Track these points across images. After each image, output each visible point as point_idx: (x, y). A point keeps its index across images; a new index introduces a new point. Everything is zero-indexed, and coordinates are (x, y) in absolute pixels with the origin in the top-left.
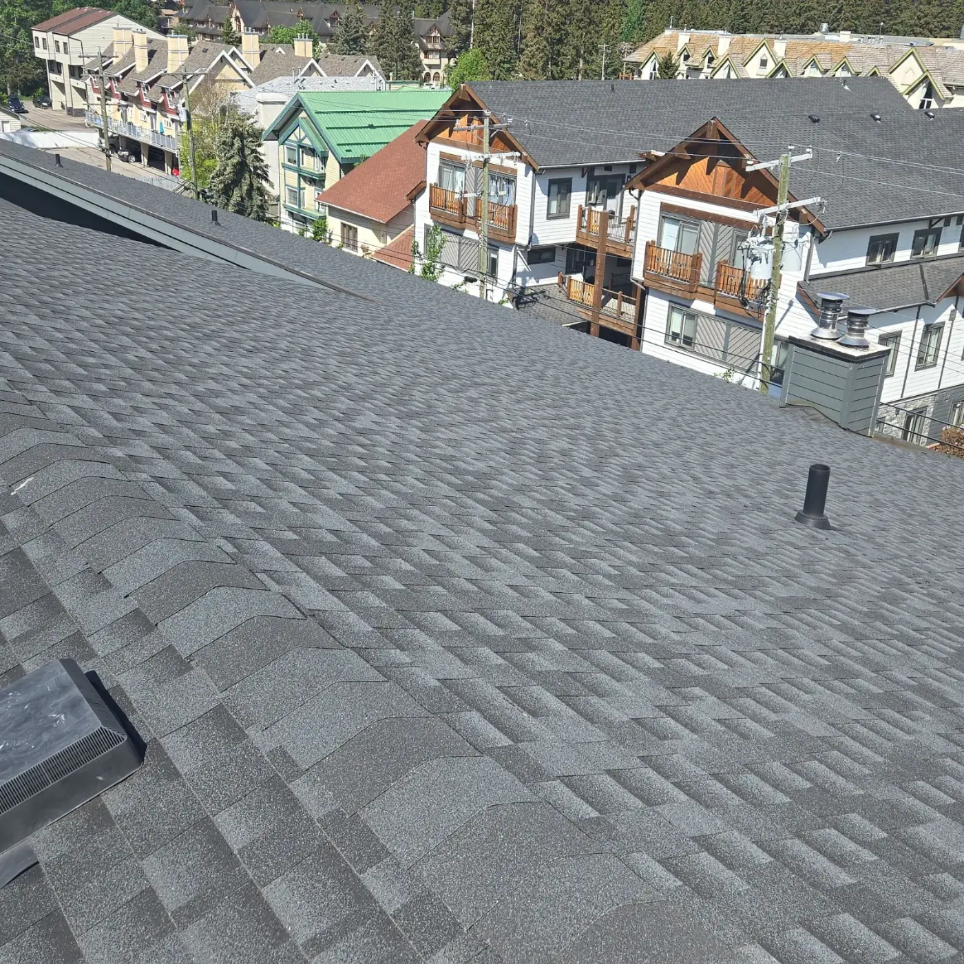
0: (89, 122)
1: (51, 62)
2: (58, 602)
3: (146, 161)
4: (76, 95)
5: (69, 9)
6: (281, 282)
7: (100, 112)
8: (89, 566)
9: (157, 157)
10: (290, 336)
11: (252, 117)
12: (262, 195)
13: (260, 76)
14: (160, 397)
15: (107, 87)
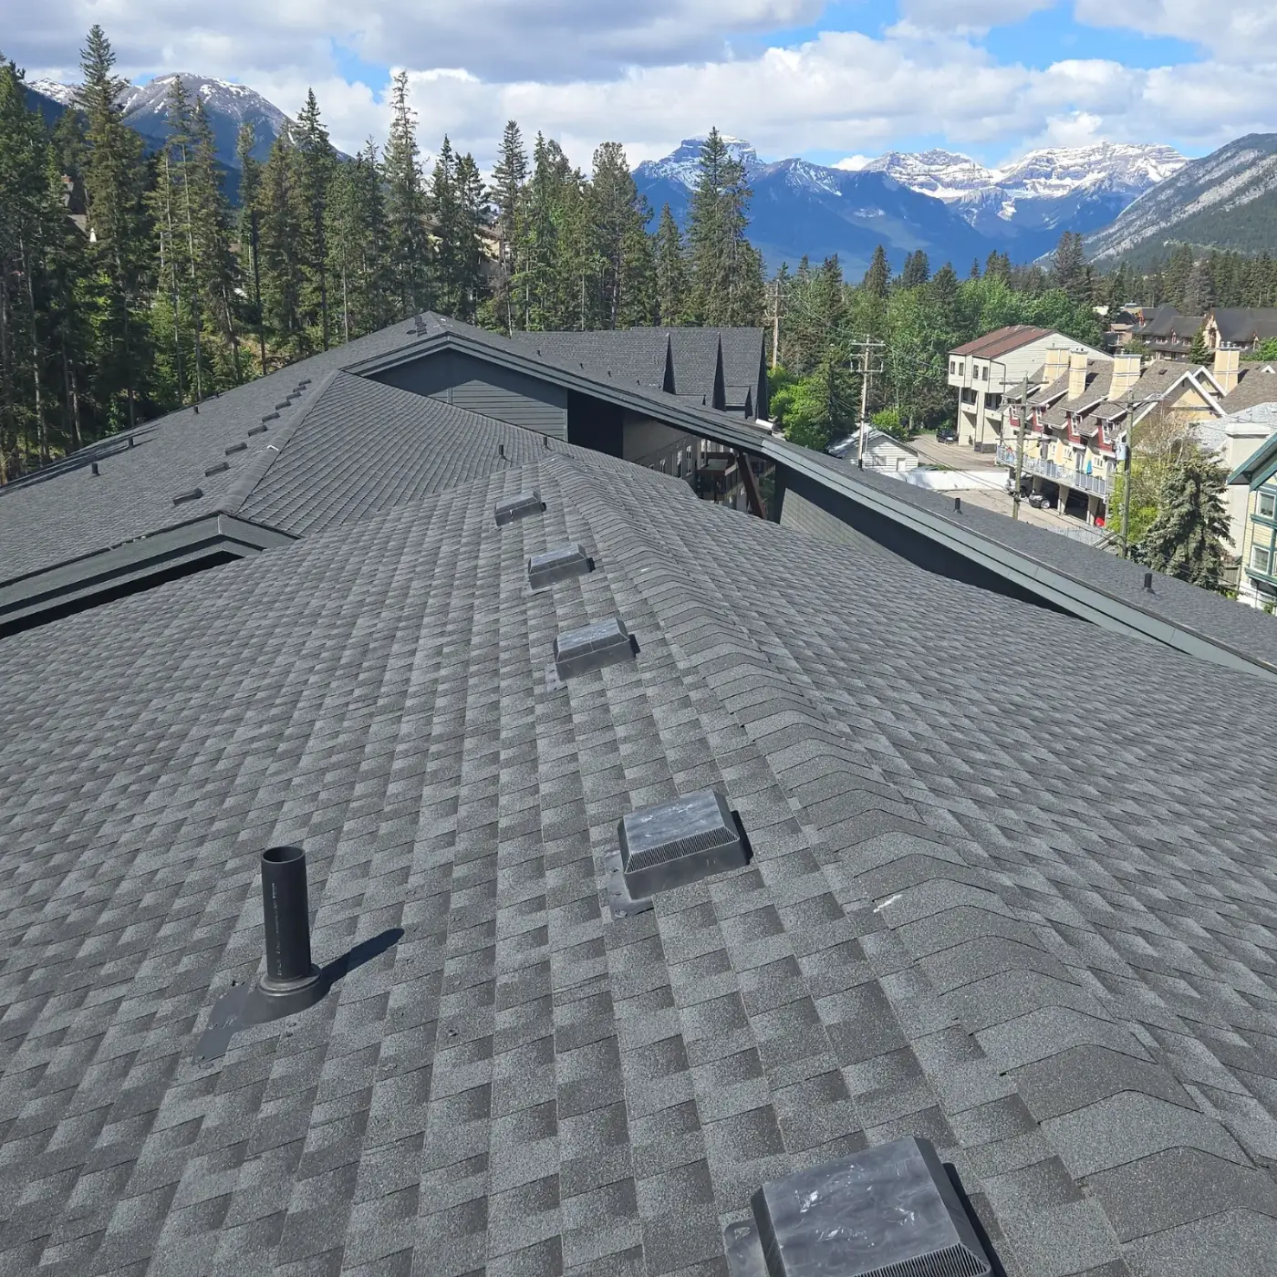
0: (1000, 460)
1: (965, 390)
2: (915, 1059)
3: (1063, 506)
4: (989, 429)
5: (996, 329)
6: (1236, 676)
7: (1014, 448)
8: (958, 1021)
9: (1078, 503)
10: (1246, 753)
11: (1217, 454)
12: (1216, 555)
13: (1234, 403)
14: (1062, 814)
15: (1028, 418)
